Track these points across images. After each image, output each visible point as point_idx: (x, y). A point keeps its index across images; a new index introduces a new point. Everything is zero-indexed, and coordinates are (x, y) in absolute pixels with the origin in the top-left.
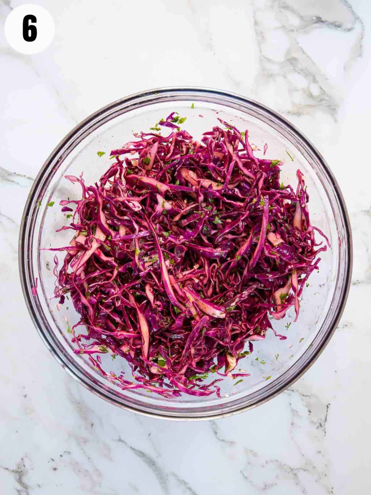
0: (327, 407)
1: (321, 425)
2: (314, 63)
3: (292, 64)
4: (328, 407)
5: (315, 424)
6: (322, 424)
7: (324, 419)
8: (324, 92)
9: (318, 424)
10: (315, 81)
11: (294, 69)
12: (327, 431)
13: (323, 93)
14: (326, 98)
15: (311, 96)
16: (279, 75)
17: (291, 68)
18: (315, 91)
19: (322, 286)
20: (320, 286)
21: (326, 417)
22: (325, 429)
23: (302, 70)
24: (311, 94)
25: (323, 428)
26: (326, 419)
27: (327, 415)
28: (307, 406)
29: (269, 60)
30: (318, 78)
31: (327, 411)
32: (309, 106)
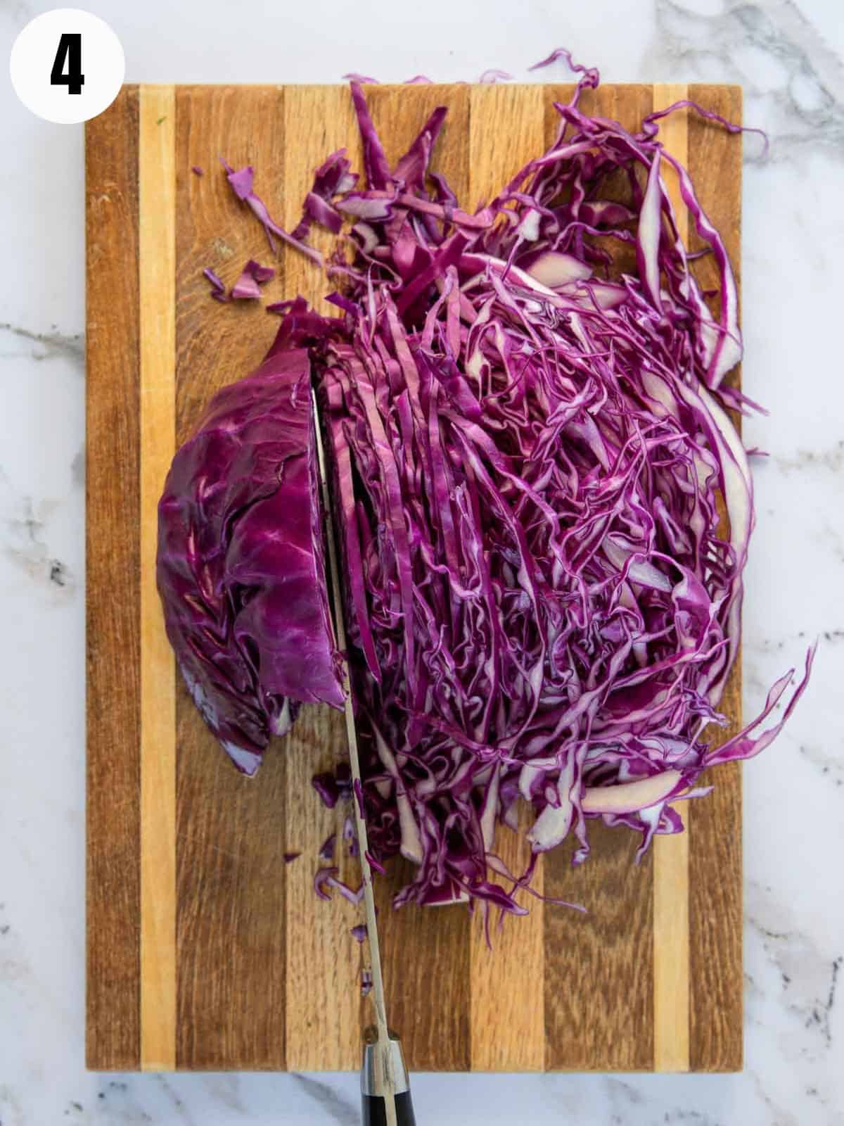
0: (833, 968)
1: (816, 1017)
2: (805, 22)
3: (744, 23)
4: (836, 966)
5: (802, 1012)
6: (821, 1014)
7: (826, 1000)
8: (833, 100)
9: (810, 1015)
10: (806, 70)
11: (750, 38)
12: (832, 1033)
13: (829, 102)
14: (838, 117)
15: (795, 110)
16: (706, 53)
17: (742, 32)
18: (808, 99)
19: (831, 635)
20: (827, 636)
21: (831, 995)
22: (827, 1027)
23: (771, 39)
24: (796, 108)
25: (823, 1025)
26: (831, 1002)
27: (833, 988)
28: (778, 963)
29: (681, 12)
30: (816, 64)
31: (834, 979)
32: (793, 139)
